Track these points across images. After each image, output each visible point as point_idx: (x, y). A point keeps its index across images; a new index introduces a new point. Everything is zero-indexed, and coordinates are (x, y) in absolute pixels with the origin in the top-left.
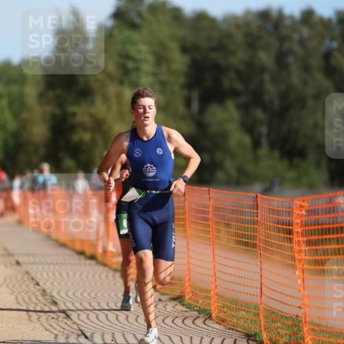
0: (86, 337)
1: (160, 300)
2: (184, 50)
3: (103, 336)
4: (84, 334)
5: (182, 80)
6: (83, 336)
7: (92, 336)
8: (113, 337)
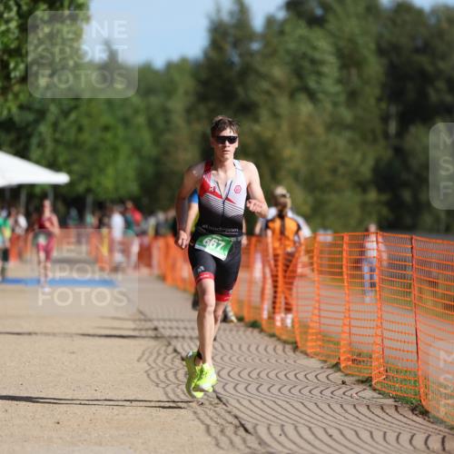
0: (246, 430)
1: (344, 383)
2: (381, 51)
3: (268, 429)
4: (243, 426)
5: (377, 92)
6: (242, 429)
7: (254, 428)
8: (283, 430)
